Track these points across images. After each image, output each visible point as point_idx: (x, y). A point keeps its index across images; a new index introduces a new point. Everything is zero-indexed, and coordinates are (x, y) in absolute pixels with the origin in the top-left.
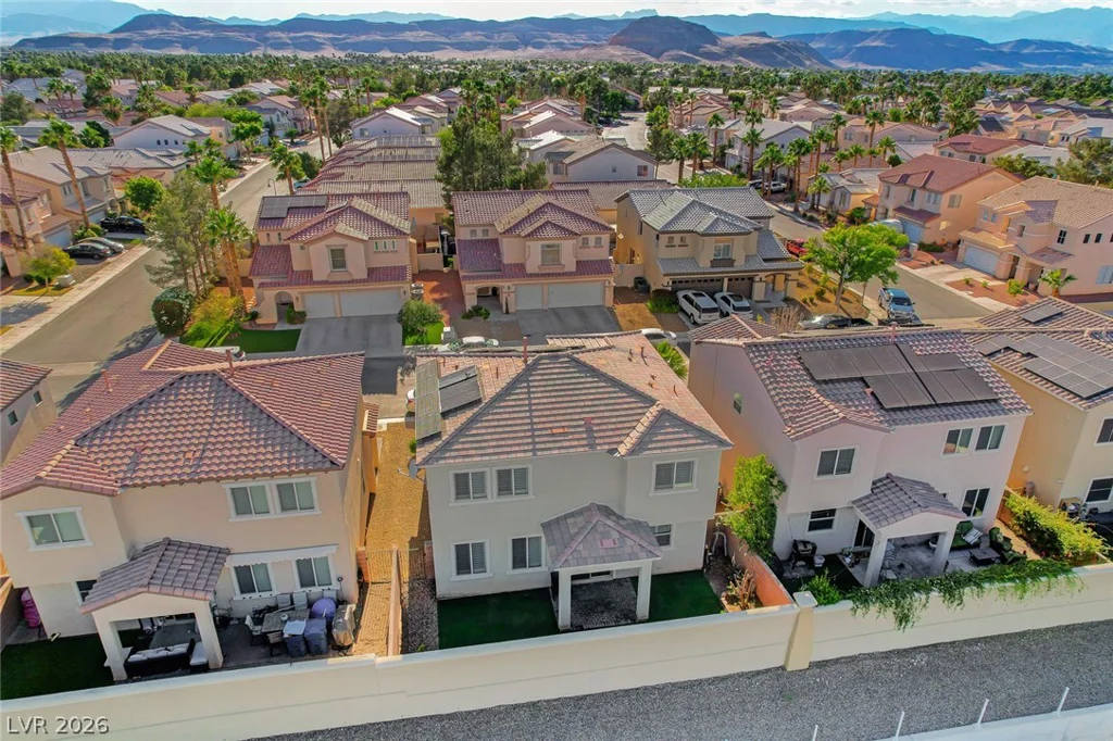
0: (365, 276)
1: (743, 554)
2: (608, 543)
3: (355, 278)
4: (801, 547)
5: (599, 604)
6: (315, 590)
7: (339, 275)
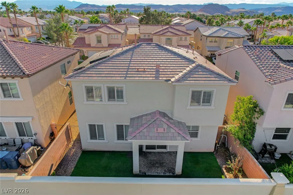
0: (107, 46)
1: (236, 146)
2: (160, 130)
3: (104, 46)
4: (268, 147)
5: (157, 163)
6: (26, 138)
7: (99, 45)
